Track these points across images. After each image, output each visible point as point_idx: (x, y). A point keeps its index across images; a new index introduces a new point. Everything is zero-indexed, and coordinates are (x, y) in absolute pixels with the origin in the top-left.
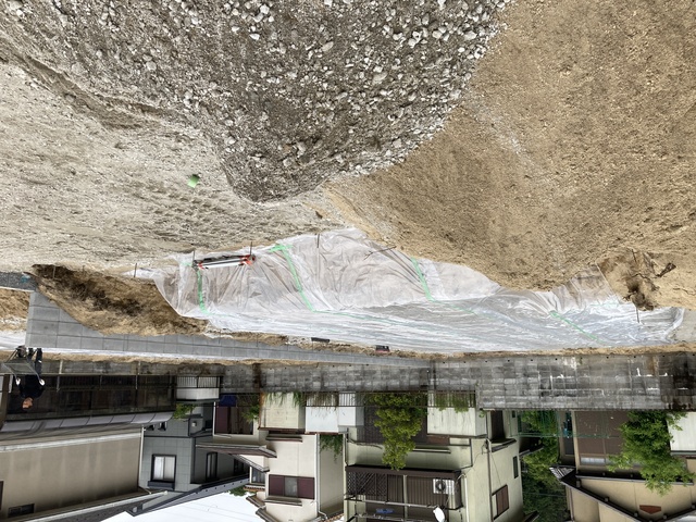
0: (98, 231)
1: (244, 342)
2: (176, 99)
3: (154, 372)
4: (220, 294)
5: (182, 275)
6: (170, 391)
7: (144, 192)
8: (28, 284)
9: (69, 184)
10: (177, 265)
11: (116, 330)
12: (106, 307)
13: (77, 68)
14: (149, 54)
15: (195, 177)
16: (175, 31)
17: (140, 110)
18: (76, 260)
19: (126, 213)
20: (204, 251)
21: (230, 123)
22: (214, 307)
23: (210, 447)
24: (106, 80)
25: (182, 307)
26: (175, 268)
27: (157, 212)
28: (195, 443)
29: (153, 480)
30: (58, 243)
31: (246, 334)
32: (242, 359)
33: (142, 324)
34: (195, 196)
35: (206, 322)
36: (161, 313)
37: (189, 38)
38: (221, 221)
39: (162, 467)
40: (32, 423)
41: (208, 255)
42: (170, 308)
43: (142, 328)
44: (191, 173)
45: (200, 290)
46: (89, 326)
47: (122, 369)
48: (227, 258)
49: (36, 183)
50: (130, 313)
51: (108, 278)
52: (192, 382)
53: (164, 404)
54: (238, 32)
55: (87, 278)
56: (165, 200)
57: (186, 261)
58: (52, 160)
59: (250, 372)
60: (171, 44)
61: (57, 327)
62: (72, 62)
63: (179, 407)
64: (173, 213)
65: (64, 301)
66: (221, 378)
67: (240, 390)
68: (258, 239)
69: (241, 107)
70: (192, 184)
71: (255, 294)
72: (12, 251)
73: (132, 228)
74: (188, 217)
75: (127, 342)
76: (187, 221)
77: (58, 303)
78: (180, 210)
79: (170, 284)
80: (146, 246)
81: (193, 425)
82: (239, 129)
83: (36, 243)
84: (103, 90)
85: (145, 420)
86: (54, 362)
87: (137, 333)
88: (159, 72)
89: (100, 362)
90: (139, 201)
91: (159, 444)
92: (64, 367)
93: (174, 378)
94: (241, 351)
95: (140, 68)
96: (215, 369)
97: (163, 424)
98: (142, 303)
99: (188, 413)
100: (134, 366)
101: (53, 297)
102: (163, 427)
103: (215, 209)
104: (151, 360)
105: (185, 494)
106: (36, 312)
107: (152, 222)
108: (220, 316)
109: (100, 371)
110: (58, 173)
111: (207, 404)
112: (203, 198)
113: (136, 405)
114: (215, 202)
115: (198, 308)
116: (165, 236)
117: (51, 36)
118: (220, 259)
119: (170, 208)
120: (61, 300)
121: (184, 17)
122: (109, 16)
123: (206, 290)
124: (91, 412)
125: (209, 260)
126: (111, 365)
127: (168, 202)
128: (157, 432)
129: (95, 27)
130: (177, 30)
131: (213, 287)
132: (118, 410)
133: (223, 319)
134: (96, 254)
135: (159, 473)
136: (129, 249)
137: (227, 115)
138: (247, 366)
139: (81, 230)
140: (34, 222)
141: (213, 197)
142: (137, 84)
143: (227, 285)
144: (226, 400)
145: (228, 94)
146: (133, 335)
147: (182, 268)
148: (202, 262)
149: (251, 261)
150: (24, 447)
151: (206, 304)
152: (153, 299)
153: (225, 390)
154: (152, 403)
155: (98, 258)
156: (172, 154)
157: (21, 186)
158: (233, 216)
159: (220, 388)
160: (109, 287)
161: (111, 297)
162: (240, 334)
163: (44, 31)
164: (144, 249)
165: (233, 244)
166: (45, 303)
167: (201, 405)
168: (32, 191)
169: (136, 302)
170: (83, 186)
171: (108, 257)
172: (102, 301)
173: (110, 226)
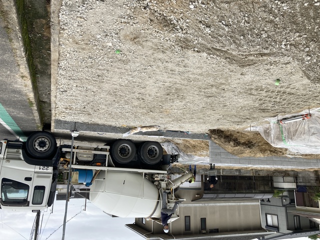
0: (234, 112)
1: (309, 159)
2: (278, 46)
3: (261, 174)
4: (293, 135)
5: (272, 128)
6: (270, 183)
7: (254, 92)
8: (207, 138)
9: (222, 94)
10: (269, 123)
11: (245, 155)
12: (239, 145)
13: (233, 46)
14: (263, 30)
15: (278, 80)
16: (275, 16)
17: (260, 56)
18: (225, 126)
19: (246, 103)
20: (282, 115)
21: (307, 49)
22: (291, 142)
23: (295, 213)
24: (245, 48)
25: (274, 143)
26: (268, 125)
27: (259, 100)
28: (286, 210)
29: (267, 225)
30: (218, 120)
31: (310, 155)
32: (307, 168)
33: (255, 152)
34: (278, 89)
35: (286, 150)
36: (264, 146)
37: (283, 16)
38: (292, 99)
39: (271, 220)
40: (213, 195)
41: (285, 117)
42: (268, 144)
43: (256, 154)
44: (276, 78)
45: (282, 134)
46: (233, 154)
47: (247, 173)
48: (295, 117)
49: (210, 97)
50: (249, 147)
51: (238, 132)
52: (281, 179)
53: (268, 190)
54: (308, 5)
55: (229, 133)
56: (264, 93)
57: (273, 121)
58: (216, 86)
59: (312, 175)
60: (274, 22)
61: (220, 155)
62: (231, 44)
63: (276, 191)
64: (267, 99)
65: (222, 144)
66: (296, 178)
67: (308, 184)
68: (313, 105)
69: (313, 40)
70: (277, 84)
71: (314, 134)
72: (201, 125)
73: (249, 109)
74: (275, 100)
75: (249, 160)
76: (274, 101)
77: (219, 145)
78: (270, 97)
79: (267, 132)
80: (255, 116)
81: (284, 201)
82: (312, 51)
83: (210, 121)
84: (244, 52)
85: (260, 196)
86: (219, 170)
87: (254, 156)
88: (269, 37)
89: (237, 170)
90: (252, 96)
91: (268, 209)
92: (223, 172)
93: (271, 177)
94: (308, 164)
95: (260, 38)
96: (292, 173)
97: (269, 199)
98: (254, 142)
99: (281, 195)
100: (252, 171)
101: (217, 142)
102: (269, 200)
103: (288, 94)
104: (259, 169)
105: (285, 234)
106: (212, 149)
107: (257, 105)
108: (295, 146)
109: (237, 174)
110: (218, 91)
111: (290, 191)
112: (282, 89)
113: (255, 189)
114: (288, 90)
115: (282, 143)
116: (264, 110)
117: (221, 36)
118: (291, 118)
119: (266, 97)
120: (220, 143)
121: (279, 8)
122: (245, 20)
123: (285, 134)
124: (236, 192)
125: (285, 119)
126: (242, 171)
127: (265, 94)
128: (266, 203)
129: (239, 27)
130: (276, 15)
131: (289, 132)
132: (247, 191)
133: (296, 148)
134: (233, 122)
135: (270, 222)
136: (247, 118)
137: (305, 46)
138: (311, 172)
139: (227, 113)
140: (209, 112)
141: (287, 88)
142: (259, 45)
143: (297, 130)
144: (301, 189)
145: (305, 36)
146: (252, 157)
147: (272, 124)
148: (281, 120)
149: (309, 117)
150: (212, 204)
151: (287, 140)
152: (259, 140)
153: (299, 184)
154: (262, 188)
155: (234, 124)
156: (266, 72)
157: (205, 99)
158: (298, 95)
159: (297, 183)
160: (239, 136)
161: (240, 140)
162: (306, 155)
163: (219, 36)
164: (254, 118)
165: (299, 110)
166: (214, 145)
167: (287, 191)
168: (209, 100)
169: (252, 142)
170: (227, 94)
171: (238, 123)
172: (237, 143)
173: (239, 109)
